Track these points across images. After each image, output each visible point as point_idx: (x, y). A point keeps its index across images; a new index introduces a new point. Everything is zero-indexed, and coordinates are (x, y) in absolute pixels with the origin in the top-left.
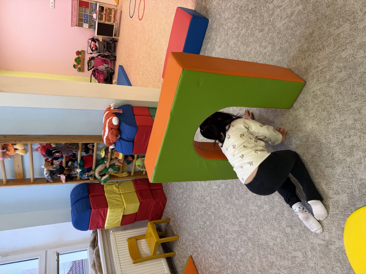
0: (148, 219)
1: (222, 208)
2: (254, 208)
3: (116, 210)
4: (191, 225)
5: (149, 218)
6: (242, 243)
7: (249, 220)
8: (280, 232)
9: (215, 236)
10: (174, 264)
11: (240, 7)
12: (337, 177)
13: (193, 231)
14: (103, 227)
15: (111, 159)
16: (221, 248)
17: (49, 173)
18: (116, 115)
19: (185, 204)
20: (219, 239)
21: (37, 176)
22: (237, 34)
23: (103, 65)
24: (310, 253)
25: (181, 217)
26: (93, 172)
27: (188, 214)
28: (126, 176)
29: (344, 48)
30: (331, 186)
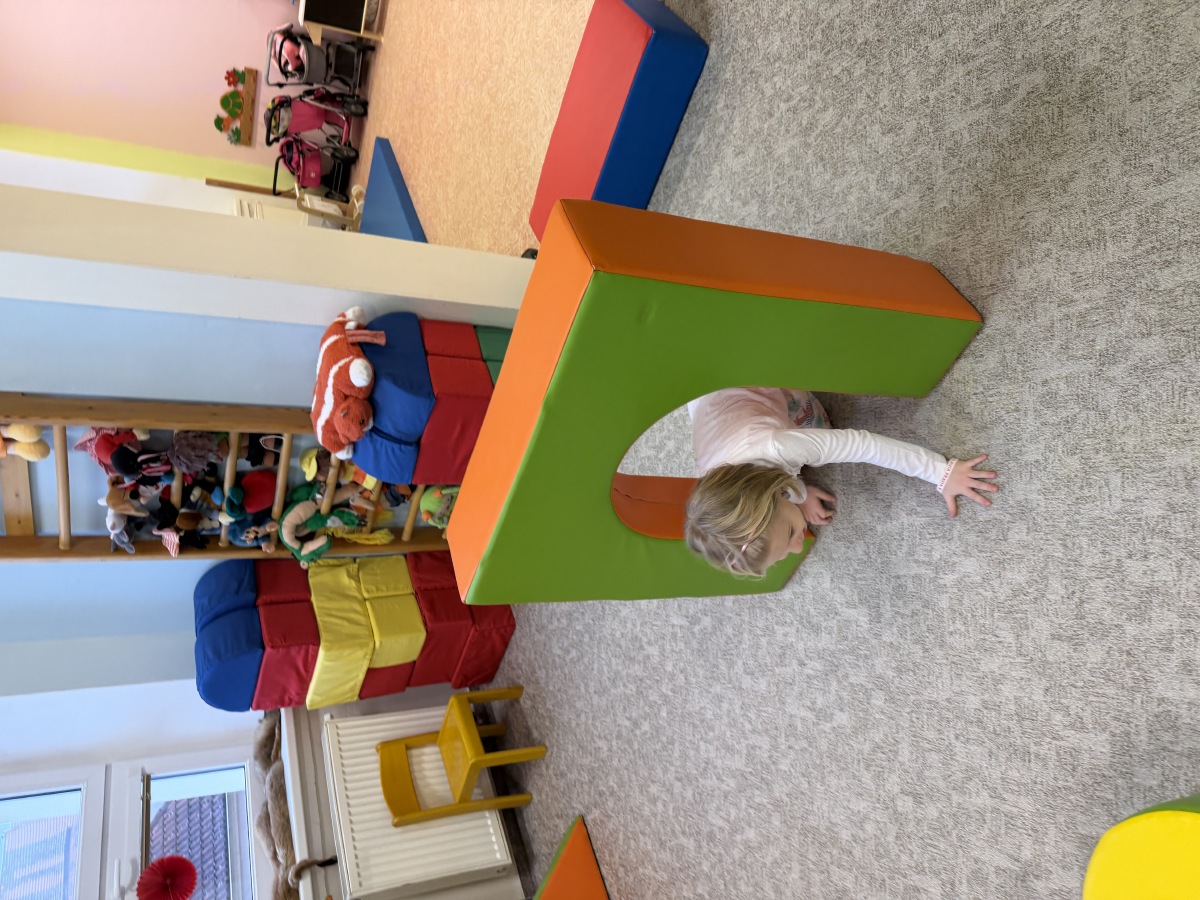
0: (449, 680)
1: (697, 691)
2: (802, 714)
3: (346, 652)
4: (590, 722)
5: (454, 679)
6: (752, 811)
7: (783, 747)
8: (878, 805)
9: (665, 771)
10: (525, 829)
11: (824, 25)
12: (1087, 675)
13: (594, 742)
14: (302, 701)
15: (338, 486)
16: (682, 812)
17: (123, 525)
18: (363, 351)
19: (574, 653)
20: (678, 785)
21: (80, 529)
22: (804, 123)
23: (320, 128)
24: (964, 888)
25: (559, 690)
26: (272, 527)
27: (582, 685)
28: (384, 541)
29: (1169, 258)
30: (1063, 701)
